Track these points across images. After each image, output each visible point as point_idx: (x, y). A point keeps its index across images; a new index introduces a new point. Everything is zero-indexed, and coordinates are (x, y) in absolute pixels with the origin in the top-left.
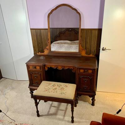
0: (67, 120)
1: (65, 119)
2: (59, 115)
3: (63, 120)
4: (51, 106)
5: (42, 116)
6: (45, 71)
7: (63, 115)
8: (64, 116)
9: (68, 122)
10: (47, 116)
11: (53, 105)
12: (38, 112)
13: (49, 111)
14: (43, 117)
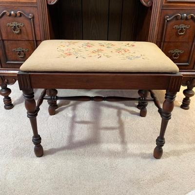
0: (138, 152)
1: (129, 151)
2: (108, 142)
3: (124, 154)
4: (73, 121)
5: (52, 152)
6: (49, 6)
7: (119, 140)
8: (123, 142)
9: (144, 156)
10: (69, 151)
11: (78, 119)
12: (37, 139)
13: (71, 137)
14: (57, 154)
